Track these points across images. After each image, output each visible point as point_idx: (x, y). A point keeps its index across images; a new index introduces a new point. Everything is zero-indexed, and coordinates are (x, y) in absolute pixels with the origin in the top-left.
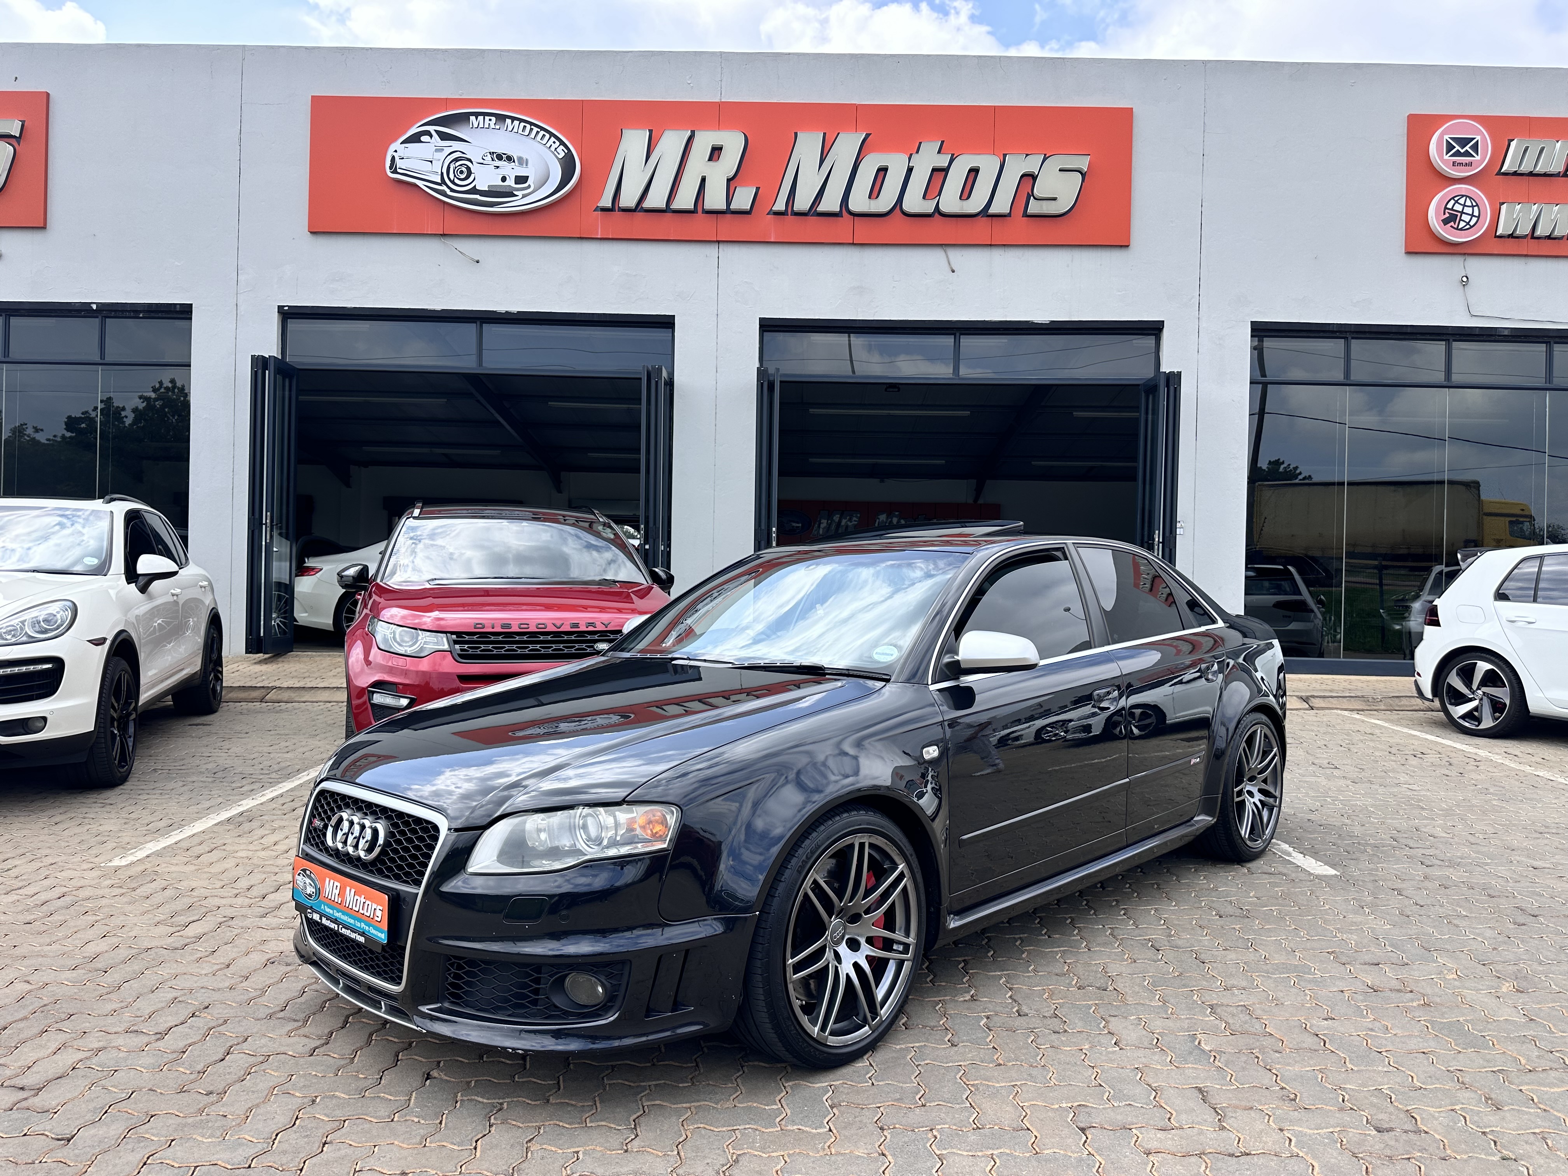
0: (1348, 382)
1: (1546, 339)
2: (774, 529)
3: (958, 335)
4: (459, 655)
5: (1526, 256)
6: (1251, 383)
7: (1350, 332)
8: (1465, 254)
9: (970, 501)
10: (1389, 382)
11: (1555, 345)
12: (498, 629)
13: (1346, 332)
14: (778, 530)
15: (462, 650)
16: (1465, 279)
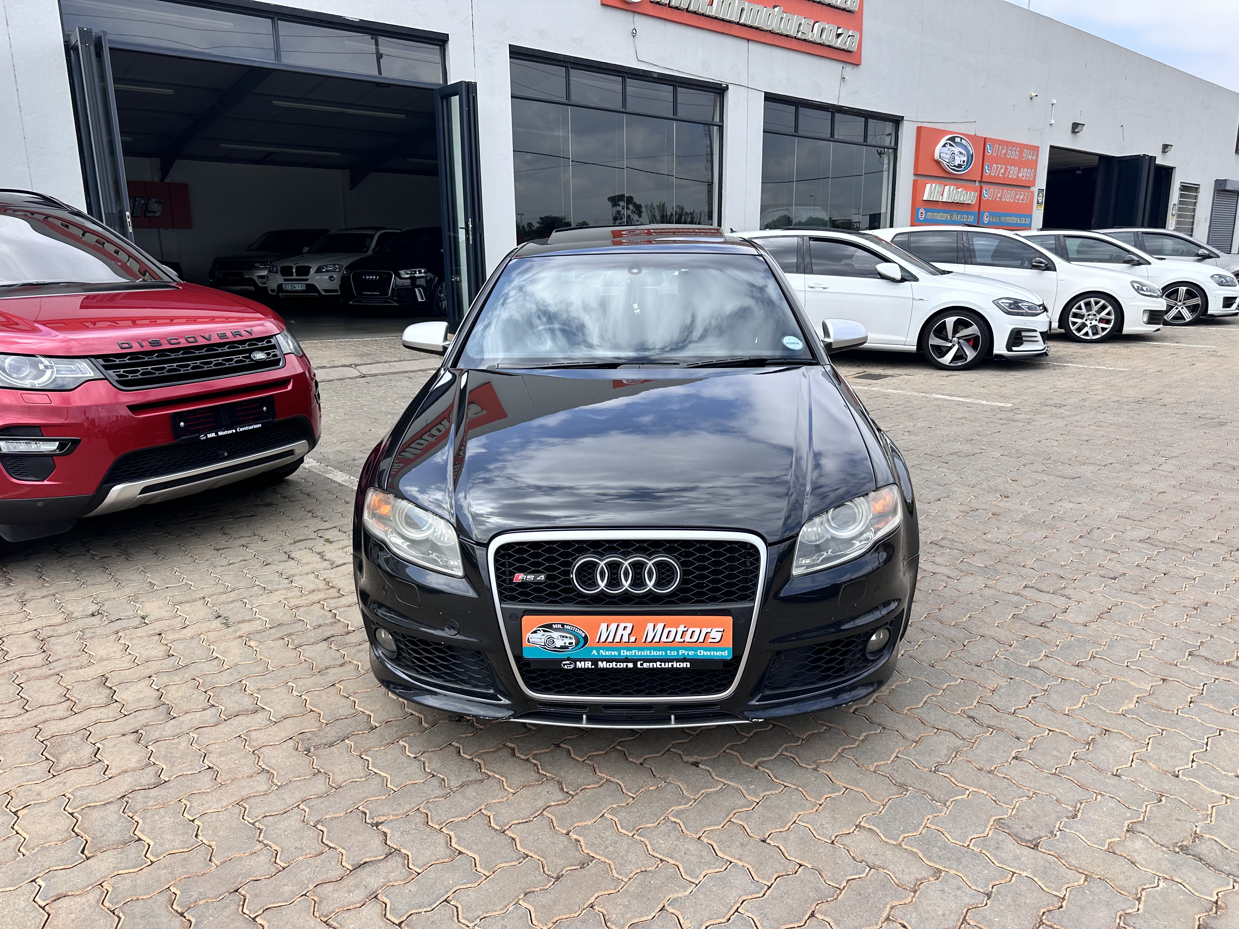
0: (570, 103)
1: (674, 83)
2: (128, 213)
3: (276, 19)
4: (117, 381)
5: (666, 20)
6: (512, 97)
7: (571, 63)
8: (634, 12)
9: (157, 179)
10: (593, 105)
11: (679, 88)
12: (148, 348)
13: (567, 62)
14: (132, 214)
15: (119, 376)
16: (634, 31)
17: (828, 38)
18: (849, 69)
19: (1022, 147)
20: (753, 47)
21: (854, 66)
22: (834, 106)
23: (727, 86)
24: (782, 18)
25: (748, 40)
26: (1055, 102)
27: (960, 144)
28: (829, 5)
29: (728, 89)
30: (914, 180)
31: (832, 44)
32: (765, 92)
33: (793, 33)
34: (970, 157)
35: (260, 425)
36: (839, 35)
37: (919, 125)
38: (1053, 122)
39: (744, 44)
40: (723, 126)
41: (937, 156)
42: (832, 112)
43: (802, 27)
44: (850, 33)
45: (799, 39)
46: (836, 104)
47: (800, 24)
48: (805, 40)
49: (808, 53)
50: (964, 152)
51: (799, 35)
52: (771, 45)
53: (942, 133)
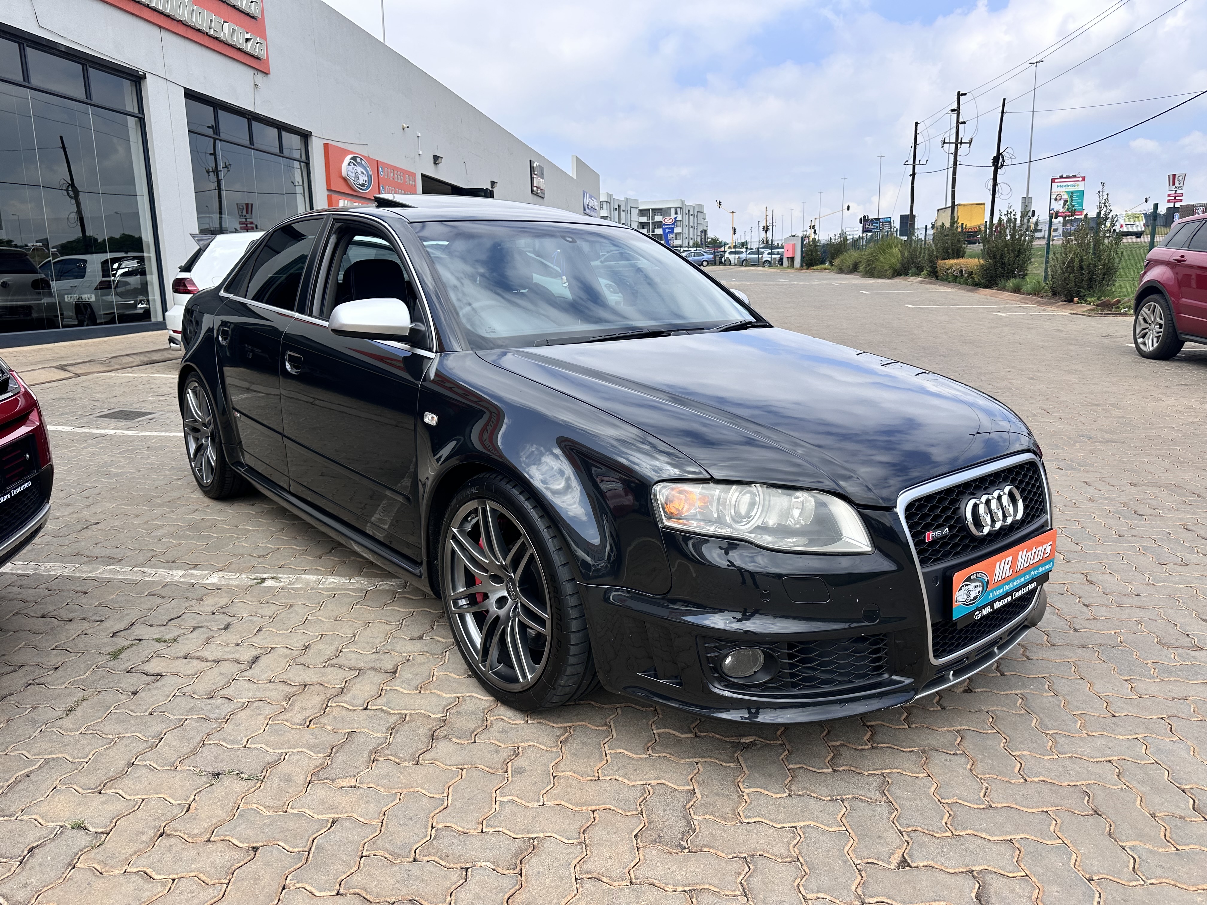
17: (238, 40)
18: (259, 77)
19: (404, 172)
20: (167, 36)
21: (264, 75)
22: (251, 112)
23: (145, 74)
24: (193, 10)
25: (160, 27)
26: (419, 135)
27: (360, 164)
28: (234, 7)
29: (145, 78)
30: (328, 195)
31: (243, 47)
32: (184, 88)
33: (204, 28)
34: (370, 177)
35: (29, 484)
36: (247, 40)
37: (326, 142)
38: (421, 153)
39: (155, 31)
40: (144, 119)
41: (344, 174)
42: (248, 119)
43: (213, 23)
44: (258, 40)
45: (210, 36)
46: (252, 110)
47: (211, 21)
48: (216, 38)
49: (221, 53)
50: (365, 172)
51: (212, 32)
52: (184, 37)
53: (347, 152)
